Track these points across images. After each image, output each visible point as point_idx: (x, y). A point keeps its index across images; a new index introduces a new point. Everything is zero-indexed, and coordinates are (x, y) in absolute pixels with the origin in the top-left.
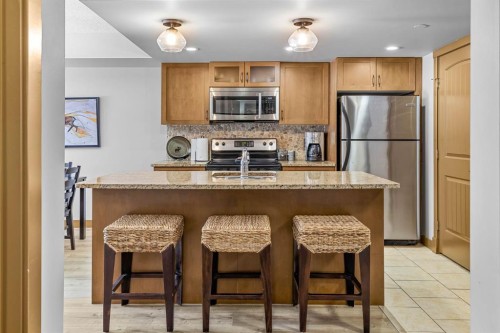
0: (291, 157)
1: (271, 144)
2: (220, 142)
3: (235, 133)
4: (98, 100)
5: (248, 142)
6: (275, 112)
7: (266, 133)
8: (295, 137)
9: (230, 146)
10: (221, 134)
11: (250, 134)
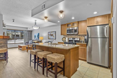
0: (82, 42)
1: (78, 39)
2: (70, 38)
3: (73, 37)
4: (55, 32)
5: (75, 39)
6: (77, 32)
7: (78, 36)
8: (84, 37)
9: (71, 39)
10: (71, 37)
11: (75, 37)
